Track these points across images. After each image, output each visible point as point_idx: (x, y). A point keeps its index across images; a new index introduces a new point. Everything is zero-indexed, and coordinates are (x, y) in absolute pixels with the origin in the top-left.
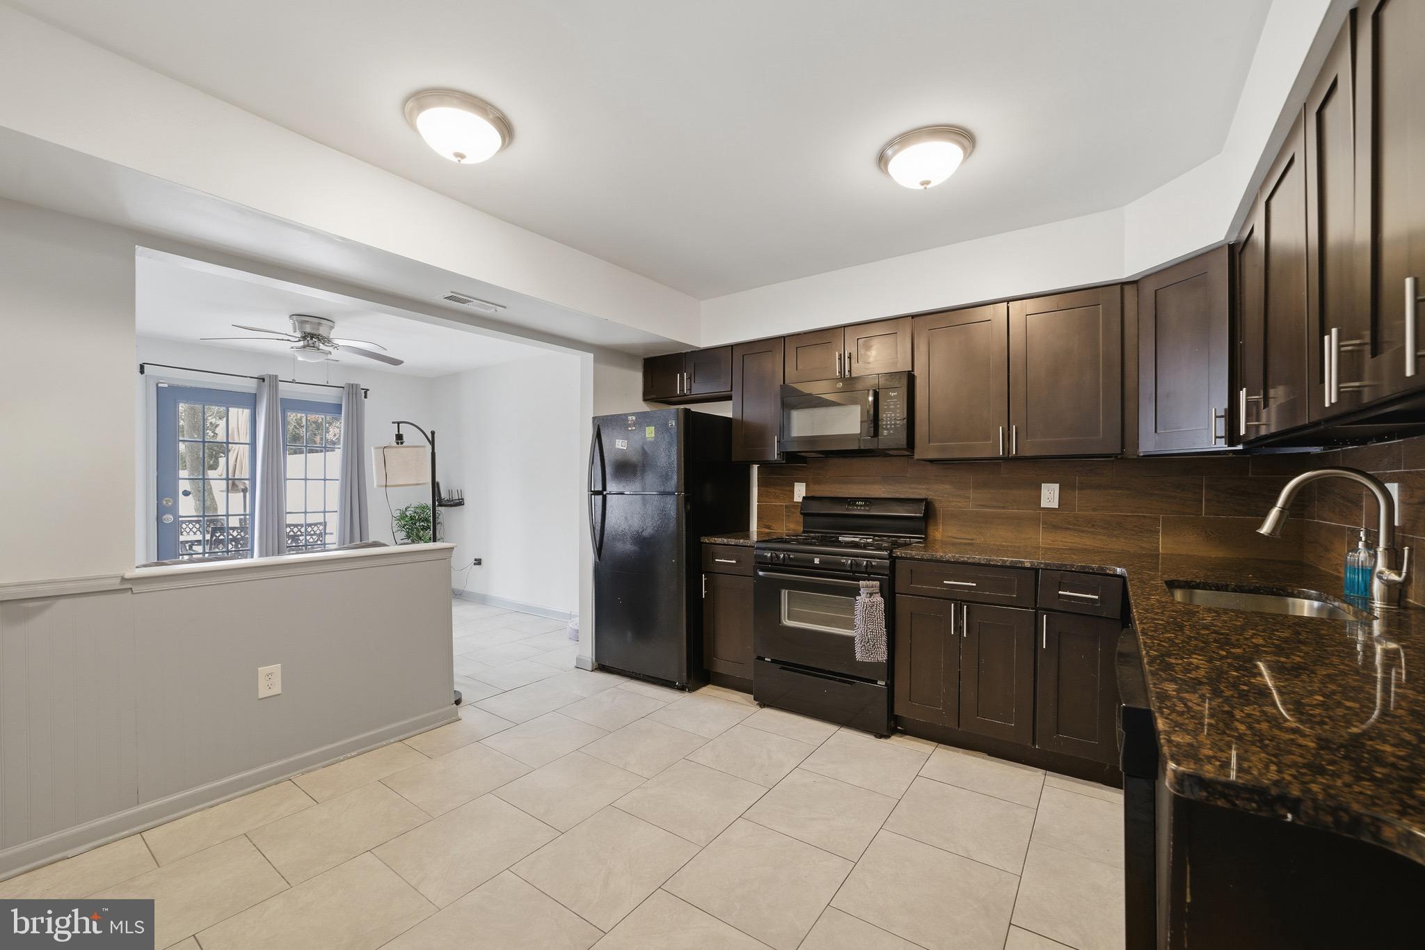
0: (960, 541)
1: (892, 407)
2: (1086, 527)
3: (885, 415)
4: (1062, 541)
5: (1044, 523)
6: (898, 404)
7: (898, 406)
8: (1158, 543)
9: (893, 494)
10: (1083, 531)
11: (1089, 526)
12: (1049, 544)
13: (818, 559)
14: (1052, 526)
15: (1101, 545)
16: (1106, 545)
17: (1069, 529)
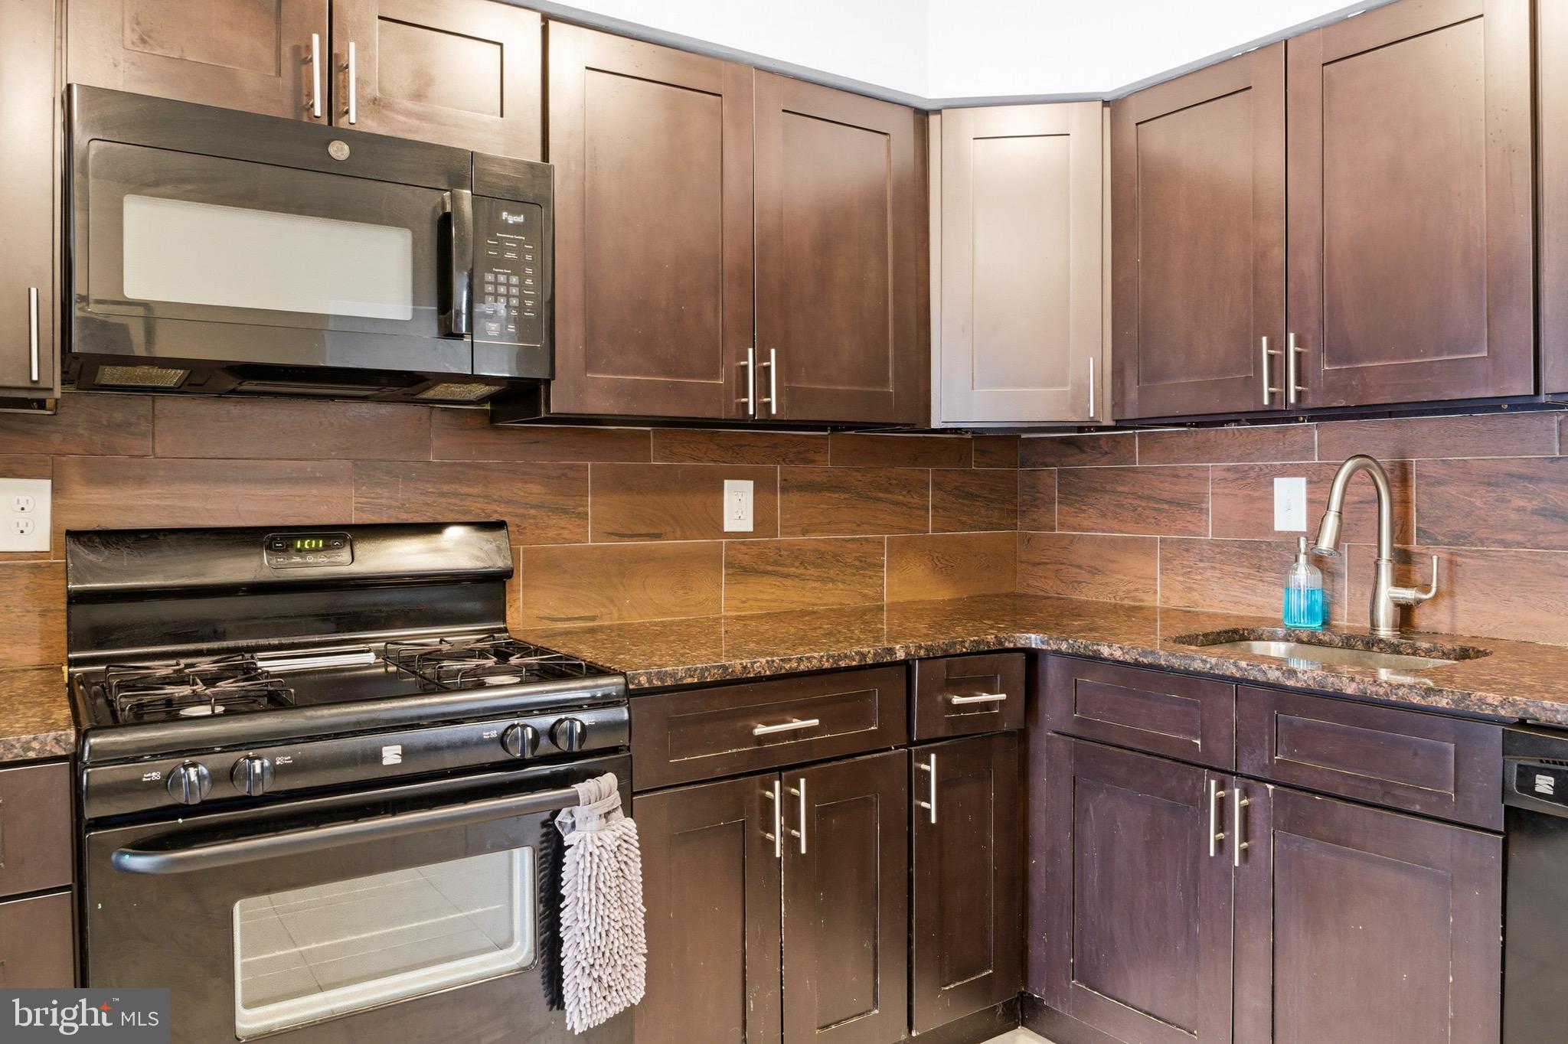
0: (566, 625)
1: (513, 256)
2: (793, 566)
3: (490, 277)
4: (757, 600)
5: (730, 565)
6: (529, 251)
7: (529, 257)
8: (882, 585)
9: (392, 512)
10: (787, 576)
11: (797, 564)
12: (738, 609)
13: (398, 749)
14: (741, 571)
15: (813, 600)
16: (820, 598)
17: (768, 573)
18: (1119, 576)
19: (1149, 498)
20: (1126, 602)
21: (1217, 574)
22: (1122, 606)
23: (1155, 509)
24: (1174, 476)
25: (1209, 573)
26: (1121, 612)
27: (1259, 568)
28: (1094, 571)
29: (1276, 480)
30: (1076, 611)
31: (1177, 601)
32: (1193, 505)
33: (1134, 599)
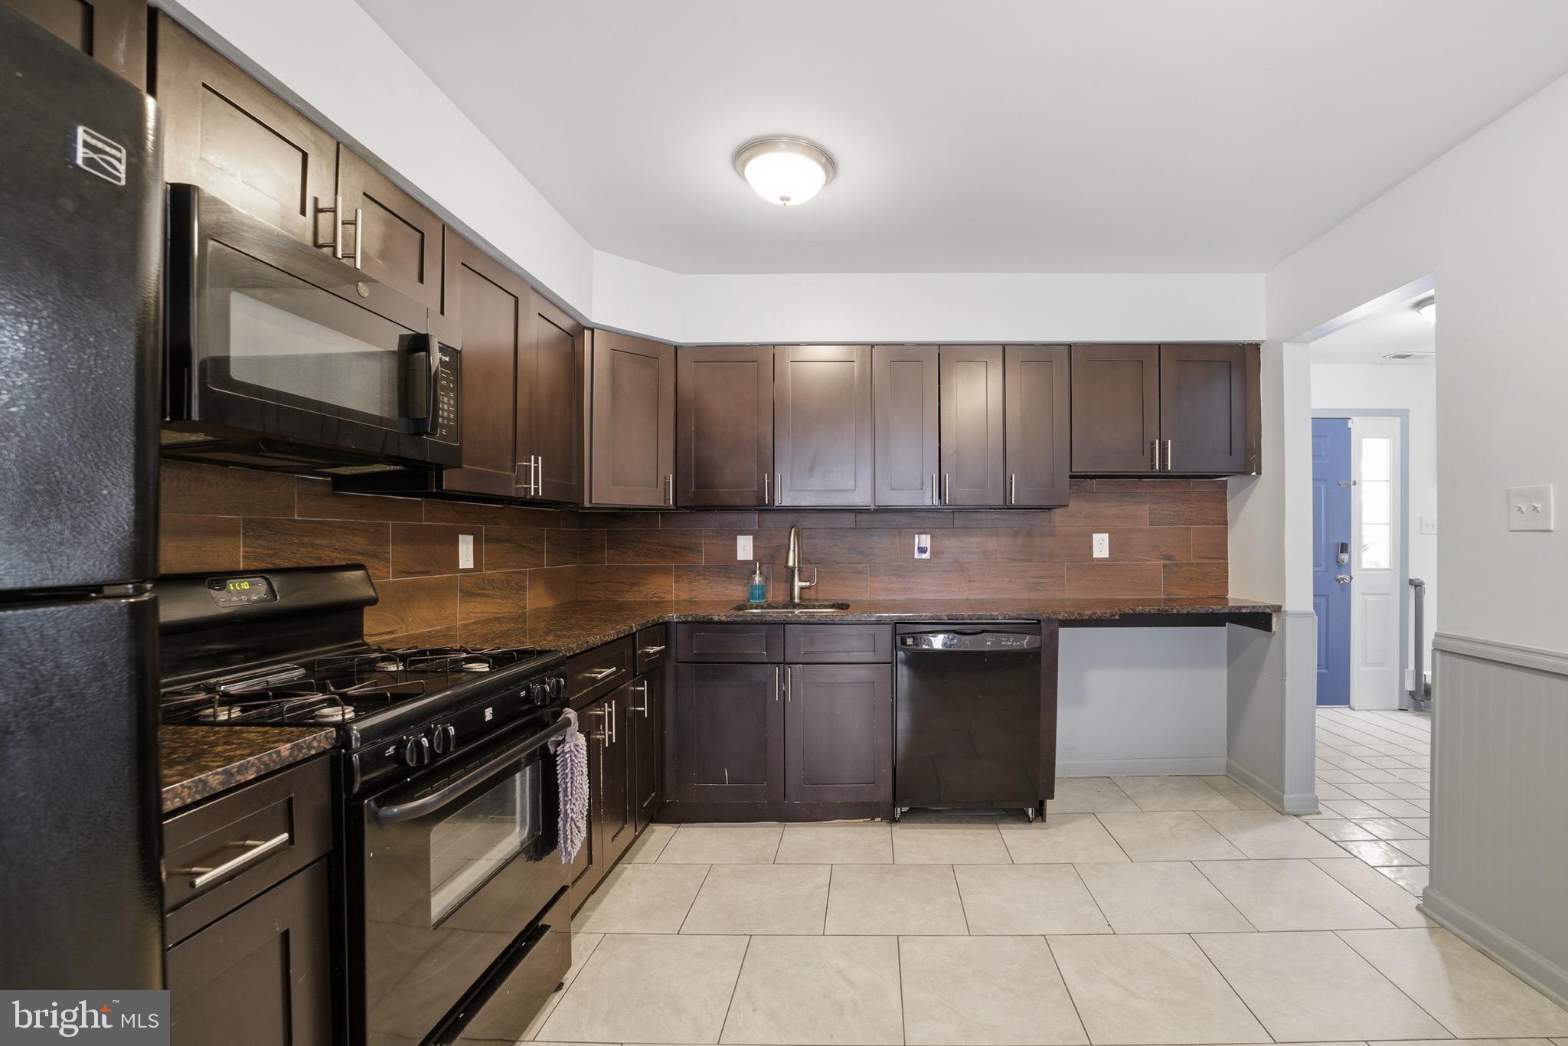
0: (379, 638)
2: (490, 590)
4: (473, 612)
5: (461, 591)
8: (526, 599)
10: (487, 596)
14: (468, 594)
15: (498, 611)
16: (500, 609)
17: (479, 594)
18: (649, 586)
19: (667, 546)
20: (654, 599)
21: (706, 581)
22: (651, 601)
23: (671, 551)
24: (683, 534)
25: (703, 581)
26: (650, 605)
27: (729, 577)
28: (633, 585)
29: (738, 537)
30: (621, 607)
31: (684, 596)
32: (694, 549)
33: (659, 597)
